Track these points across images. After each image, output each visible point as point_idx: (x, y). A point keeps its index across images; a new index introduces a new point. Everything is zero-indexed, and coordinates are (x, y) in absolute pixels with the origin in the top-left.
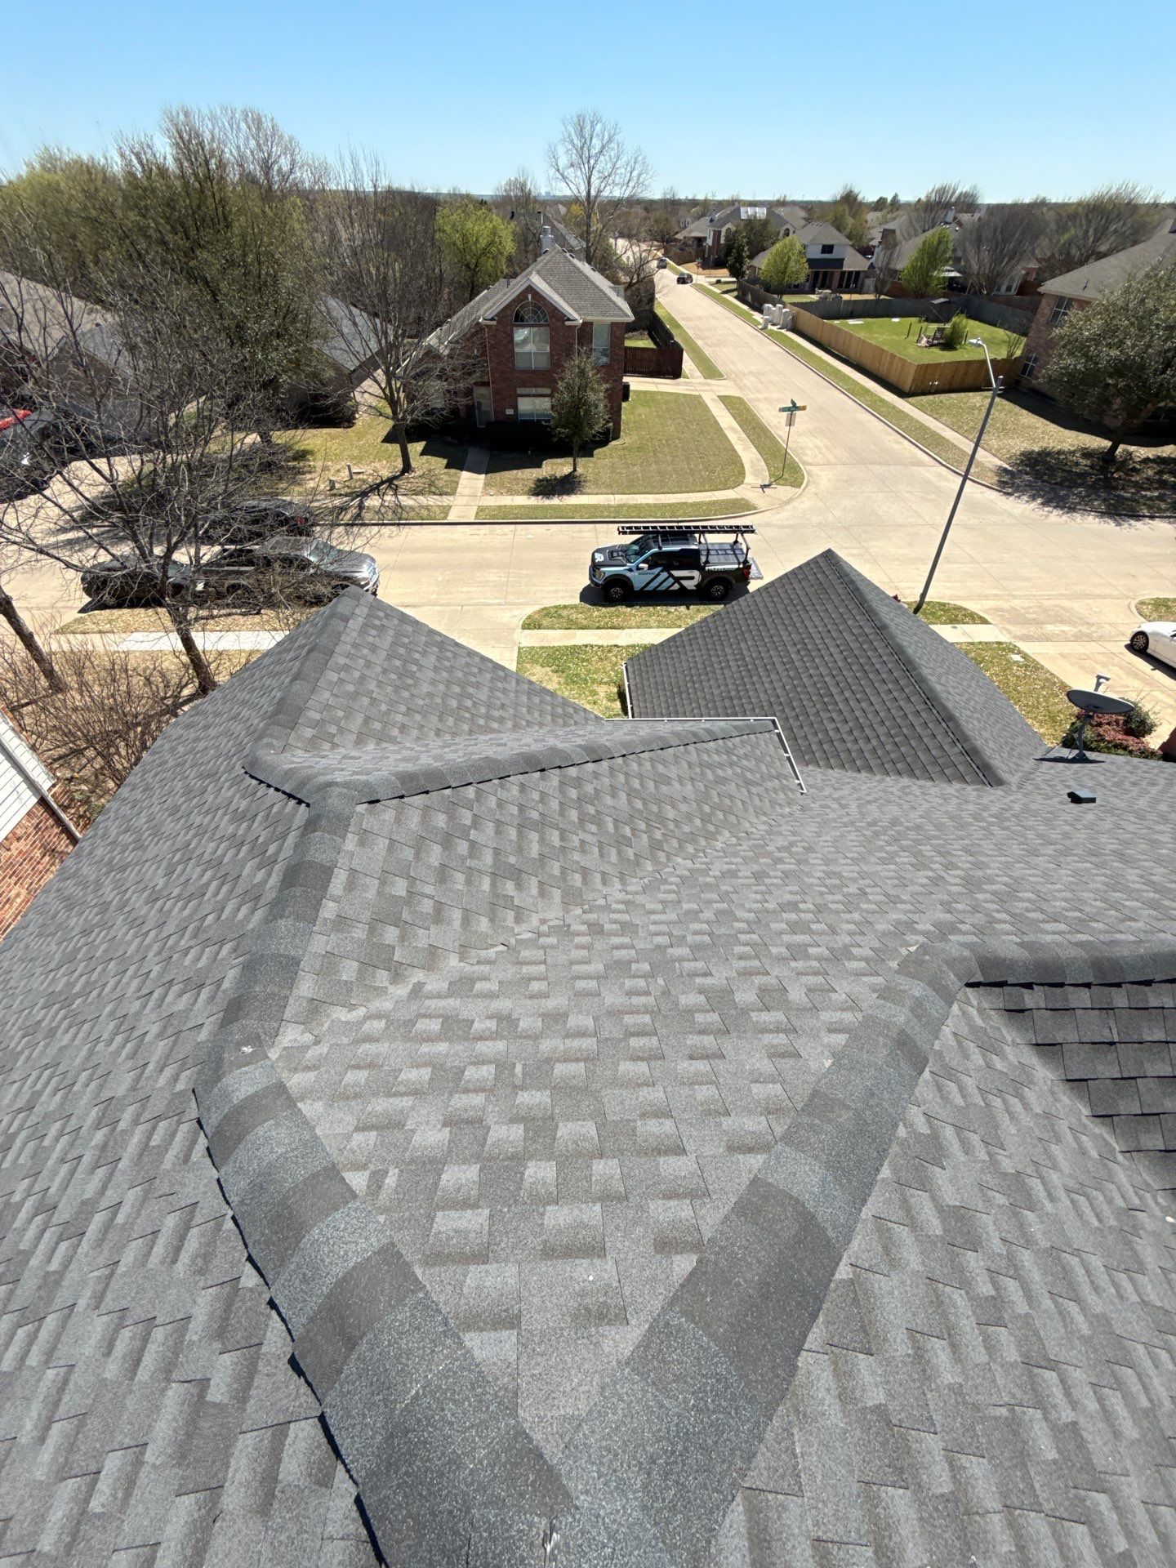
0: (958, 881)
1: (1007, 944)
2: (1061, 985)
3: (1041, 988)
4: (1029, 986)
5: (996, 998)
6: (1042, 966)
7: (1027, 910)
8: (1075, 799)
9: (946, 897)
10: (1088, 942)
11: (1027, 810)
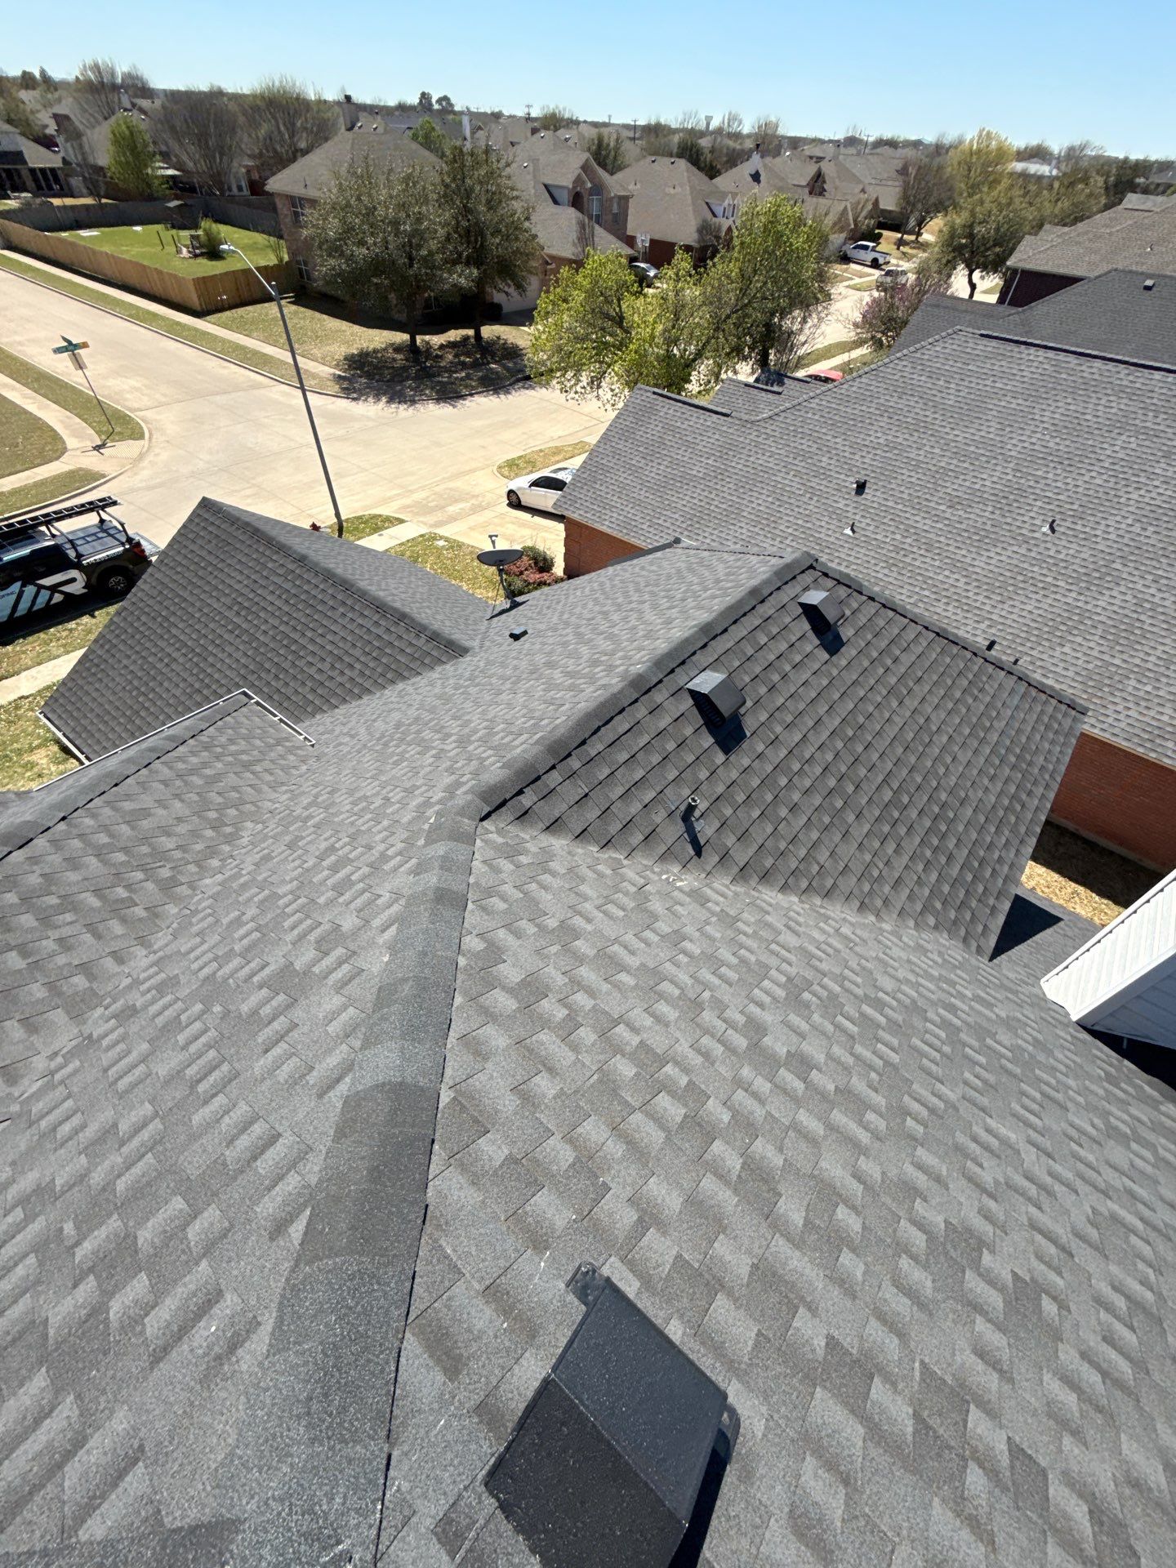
0: (454, 745)
1: (495, 773)
2: (538, 778)
3: (528, 789)
4: (520, 792)
5: (506, 814)
7: (502, 738)
8: (516, 637)
9: (449, 763)
10: (542, 737)
11: (488, 663)
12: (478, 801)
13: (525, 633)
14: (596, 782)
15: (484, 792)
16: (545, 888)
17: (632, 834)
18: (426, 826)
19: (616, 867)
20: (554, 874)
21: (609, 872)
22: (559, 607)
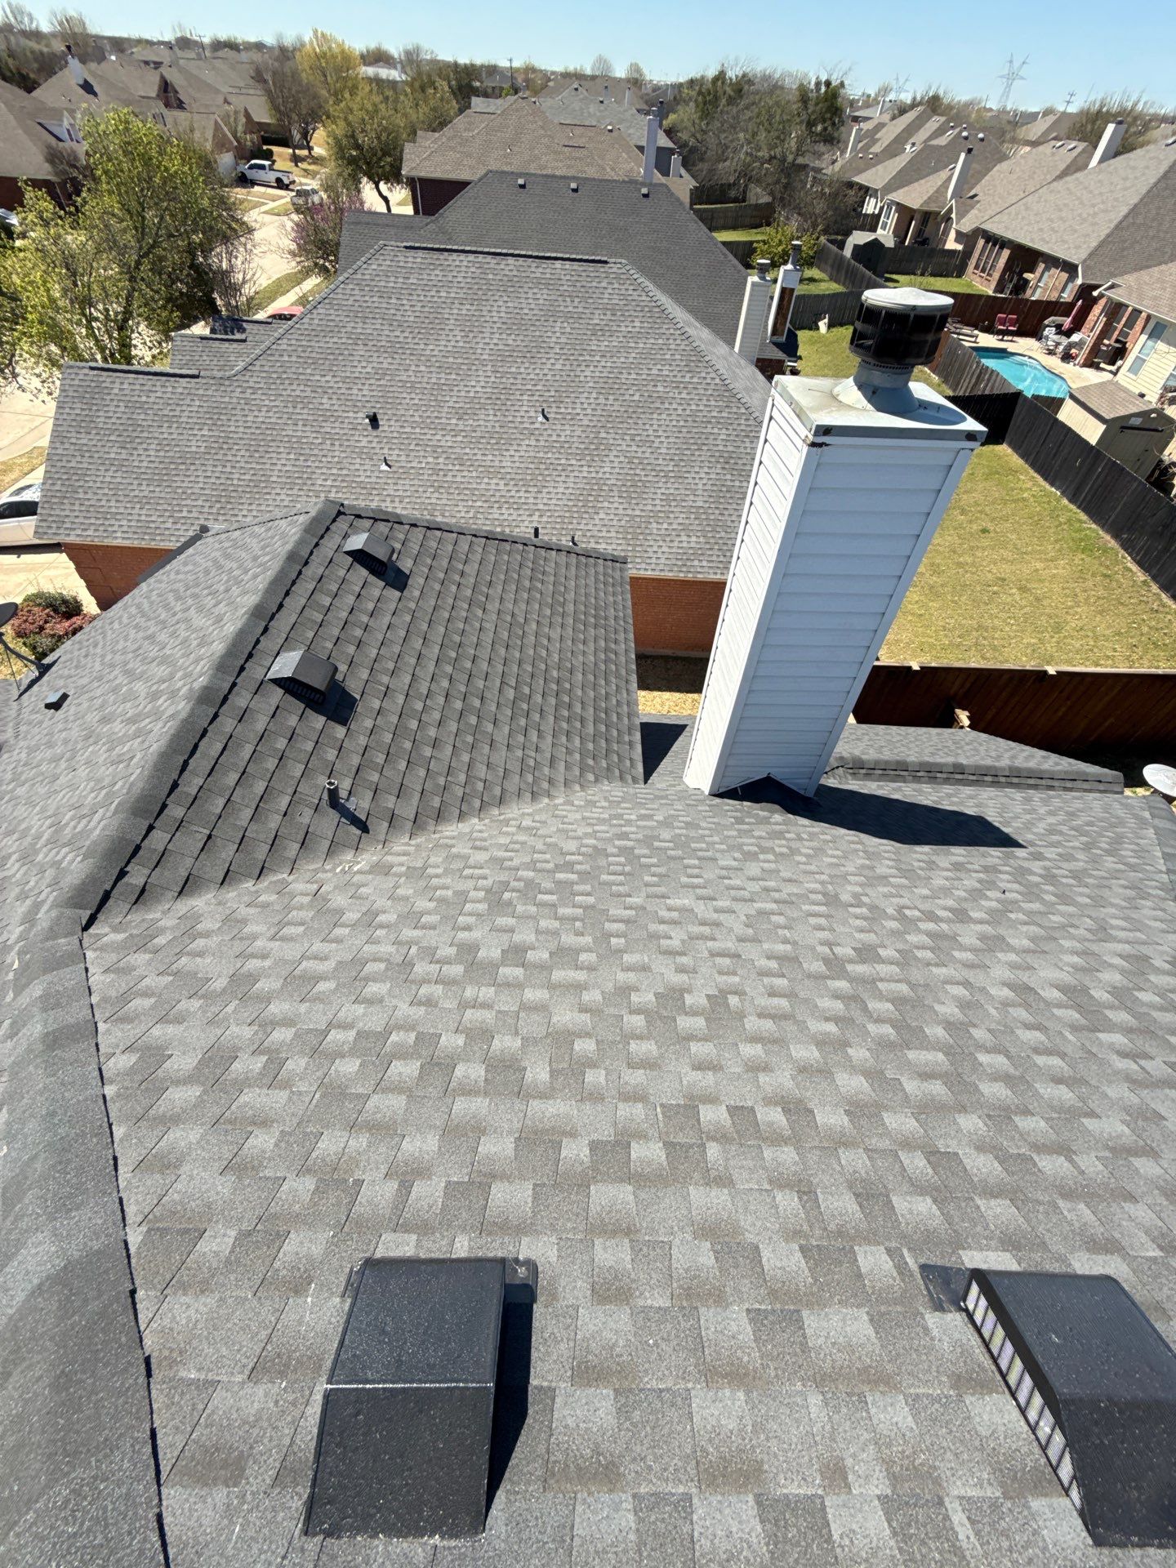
2: (138, 848)
3: (131, 865)
4: (122, 874)
5: (116, 909)
6: (110, 853)
8: (56, 706)
9: (17, 890)
10: (119, 804)
11: (31, 750)
12: (68, 912)
13: (65, 697)
14: (214, 819)
15: (72, 898)
16: (201, 954)
17: (285, 848)
18: (11, 976)
19: (281, 889)
20: (207, 935)
21: (274, 897)
22: (99, 650)
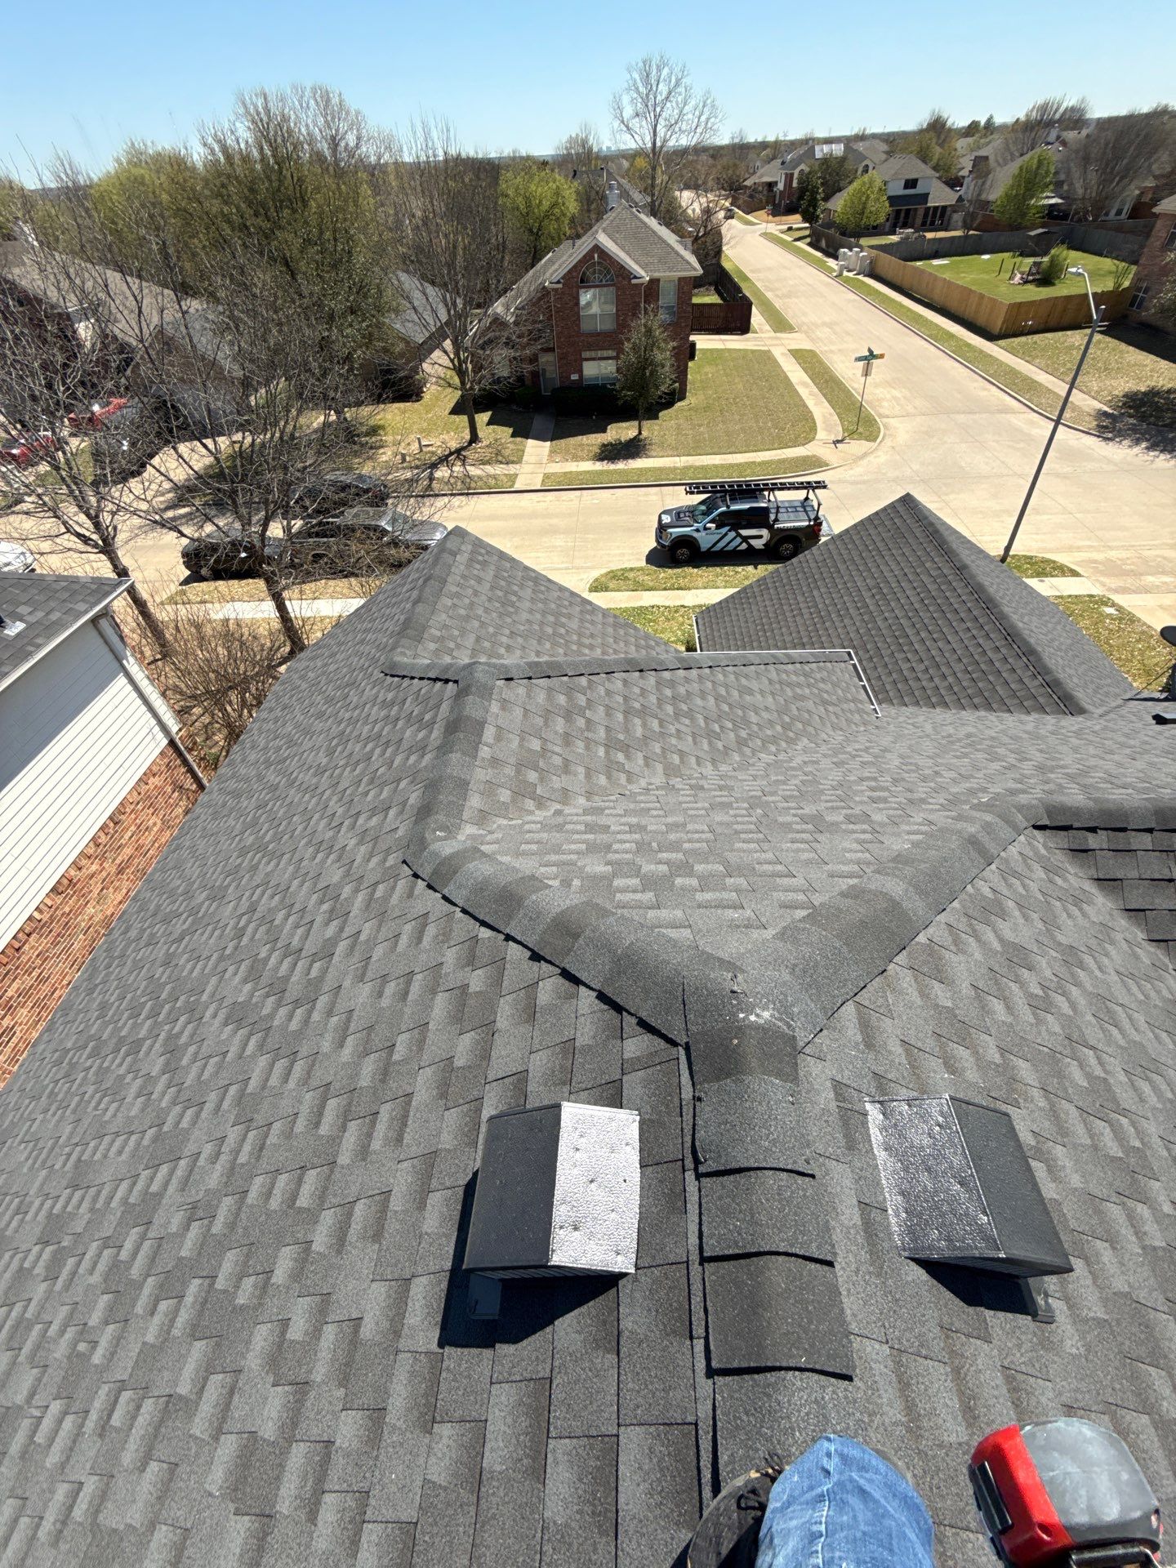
2: (1124, 830)
3: (1105, 832)
4: (1093, 830)
5: (1062, 838)
6: (1107, 813)
10: (1153, 799)
12: (1042, 810)
15: (1053, 807)
16: (1070, 915)
18: (975, 801)
19: (1159, 967)
21: (1147, 962)
